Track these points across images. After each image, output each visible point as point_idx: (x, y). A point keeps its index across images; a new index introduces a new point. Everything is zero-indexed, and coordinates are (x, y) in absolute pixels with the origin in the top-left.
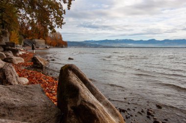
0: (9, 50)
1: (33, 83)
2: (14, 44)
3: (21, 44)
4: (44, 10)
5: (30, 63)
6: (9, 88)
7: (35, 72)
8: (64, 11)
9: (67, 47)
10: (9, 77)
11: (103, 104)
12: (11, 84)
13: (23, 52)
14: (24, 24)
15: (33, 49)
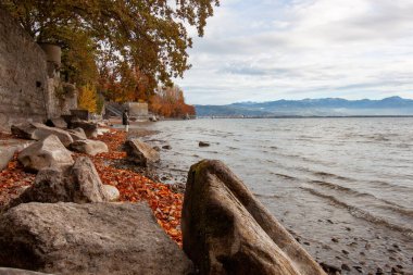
0: (77, 126)
1: (128, 199)
2: (87, 112)
3: (99, 114)
4: (148, 39)
5: (120, 155)
6: (87, 209)
7: (130, 174)
8: (190, 40)
9: (194, 118)
10: (85, 185)
11: (289, 253)
12: (89, 201)
13: (105, 130)
14: (106, 70)
15: (125, 123)
